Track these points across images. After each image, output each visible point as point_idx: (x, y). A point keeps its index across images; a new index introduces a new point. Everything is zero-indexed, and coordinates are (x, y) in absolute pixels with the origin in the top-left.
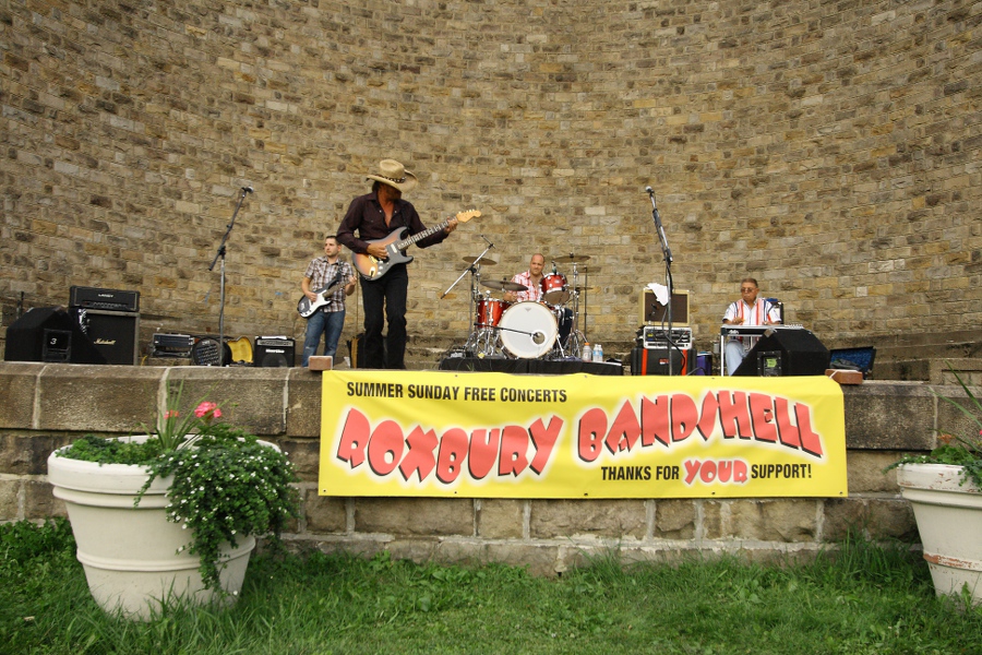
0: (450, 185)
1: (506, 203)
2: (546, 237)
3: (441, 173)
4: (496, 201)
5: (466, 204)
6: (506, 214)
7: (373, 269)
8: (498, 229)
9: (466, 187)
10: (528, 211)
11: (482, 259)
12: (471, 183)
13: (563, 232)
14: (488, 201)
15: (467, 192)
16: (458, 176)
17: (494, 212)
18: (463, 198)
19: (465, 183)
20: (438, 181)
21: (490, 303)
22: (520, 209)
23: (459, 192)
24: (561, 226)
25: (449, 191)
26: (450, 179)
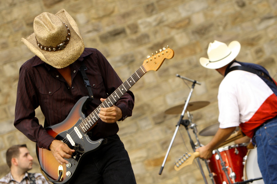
0: (105, 21)
1: (184, 14)
2: (252, 36)
3: (88, 11)
4: (171, 17)
5: (134, 37)
6: (191, 28)
7: (61, 168)
8: (187, 52)
9: (125, 16)
10: (217, 13)
11: (190, 105)
12: (130, 8)
13: (272, 22)
14: (160, 22)
15: (130, 21)
16: (110, 6)
17: (173, 33)
18: (128, 31)
19: (123, 11)
20: (88, 22)
21: (221, 154)
22: (206, 15)
23: (119, 26)
24: (266, 15)
25: (107, 29)
26: (101, 13)
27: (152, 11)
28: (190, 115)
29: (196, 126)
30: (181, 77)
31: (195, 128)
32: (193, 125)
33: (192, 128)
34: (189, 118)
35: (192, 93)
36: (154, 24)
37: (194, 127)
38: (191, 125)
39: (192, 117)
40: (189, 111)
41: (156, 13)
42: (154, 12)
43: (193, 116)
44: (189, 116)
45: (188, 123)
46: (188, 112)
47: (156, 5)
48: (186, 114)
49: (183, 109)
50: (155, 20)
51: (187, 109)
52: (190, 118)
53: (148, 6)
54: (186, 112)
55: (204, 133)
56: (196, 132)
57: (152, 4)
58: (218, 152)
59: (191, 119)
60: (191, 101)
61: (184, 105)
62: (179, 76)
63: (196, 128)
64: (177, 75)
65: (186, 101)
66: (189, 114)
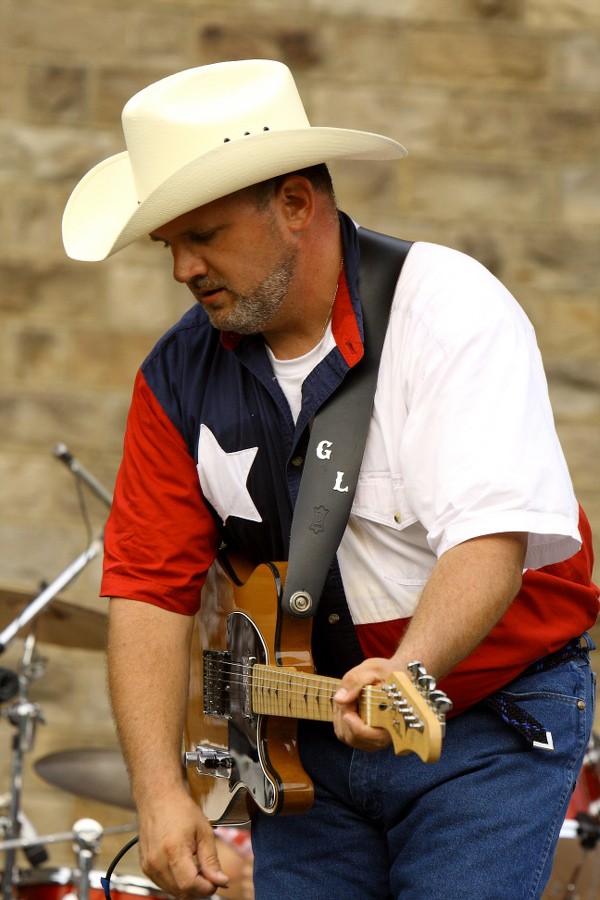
27: (65, 104)
28: (35, 658)
29: (37, 720)
30: (76, 465)
31: (29, 728)
32: (25, 709)
33: (15, 721)
34: (22, 667)
35: (89, 561)
36: (46, 168)
37: (26, 717)
38: (17, 704)
39: (40, 672)
40: (37, 640)
41: (78, 126)
42: (70, 115)
43: (44, 667)
44: (27, 658)
45: (7, 690)
46: (30, 642)
47: (93, 86)
48: (18, 643)
49: (18, 615)
50: (58, 154)
51: (33, 627)
52: (28, 672)
53: (55, 73)
54: (22, 634)
55: (60, 768)
56: (24, 745)
57: (79, 75)
58: (83, 887)
59: (30, 680)
60: (68, 597)
61: (30, 599)
62: (66, 459)
63: (34, 729)
64: (62, 449)
65: (44, 586)
66: (34, 650)
